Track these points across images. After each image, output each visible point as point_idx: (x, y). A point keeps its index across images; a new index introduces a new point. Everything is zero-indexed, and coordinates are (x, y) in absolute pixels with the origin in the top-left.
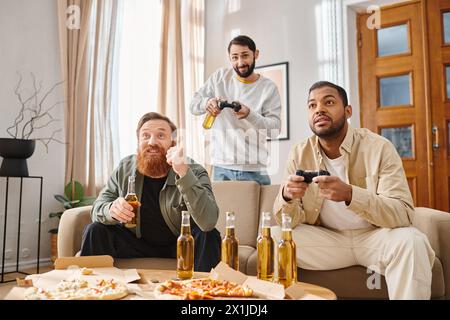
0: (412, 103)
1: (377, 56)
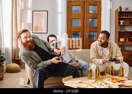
0: (80, 26)
1: (72, 13)
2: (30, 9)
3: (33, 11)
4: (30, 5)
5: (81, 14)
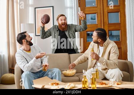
0: (97, 23)
1: (85, 7)
3: (35, 8)
5: (97, 7)
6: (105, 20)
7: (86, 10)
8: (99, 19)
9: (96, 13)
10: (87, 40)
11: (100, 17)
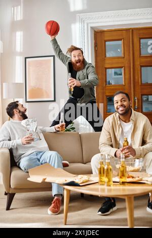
0: (124, 84)
1: (105, 57)
2: (20, 54)
3: (26, 58)
4: (19, 46)
5: (124, 58)
6: (136, 78)
7: (107, 62)
8: (127, 76)
9: (121, 67)
10: (108, 108)
11: (128, 74)
